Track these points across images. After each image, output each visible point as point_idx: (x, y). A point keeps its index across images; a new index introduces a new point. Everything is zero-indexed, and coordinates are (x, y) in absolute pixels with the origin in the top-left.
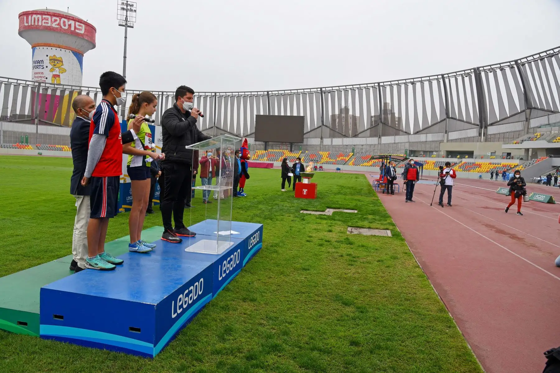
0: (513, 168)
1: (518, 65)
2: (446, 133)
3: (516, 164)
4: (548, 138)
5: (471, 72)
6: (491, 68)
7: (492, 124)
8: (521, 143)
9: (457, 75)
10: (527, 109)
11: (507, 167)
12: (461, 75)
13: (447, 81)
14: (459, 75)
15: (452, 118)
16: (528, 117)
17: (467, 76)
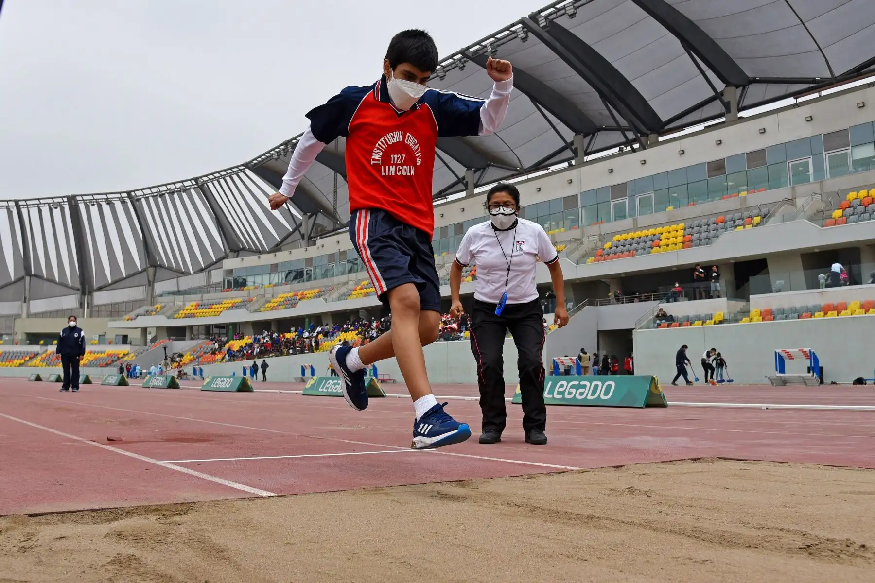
0: (122, 357)
1: (132, 199)
2: (25, 301)
3: (126, 353)
4: (169, 313)
5: (64, 202)
6: (94, 199)
7: (100, 289)
8: (135, 319)
9: (40, 204)
10: (150, 267)
11: (113, 357)
12: (47, 205)
13: (24, 211)
14: (44, 204)
15: (35, 276)
16: (151, 279)
17: (56, 208)
